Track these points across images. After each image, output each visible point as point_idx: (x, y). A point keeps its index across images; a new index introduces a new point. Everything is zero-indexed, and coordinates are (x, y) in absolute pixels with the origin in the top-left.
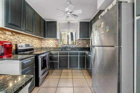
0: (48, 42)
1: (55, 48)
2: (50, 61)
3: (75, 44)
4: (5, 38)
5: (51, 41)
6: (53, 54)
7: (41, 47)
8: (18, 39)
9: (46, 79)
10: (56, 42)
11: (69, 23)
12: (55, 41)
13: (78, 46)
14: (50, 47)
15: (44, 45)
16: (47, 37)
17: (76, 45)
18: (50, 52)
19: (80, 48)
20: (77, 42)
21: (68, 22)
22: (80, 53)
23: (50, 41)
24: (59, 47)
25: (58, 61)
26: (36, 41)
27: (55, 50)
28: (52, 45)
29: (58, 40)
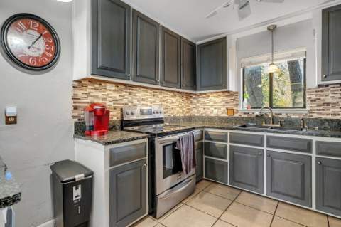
0: (205, 100)
1: (223, 118)
2: (204, 157)
3: (305, 107)
4: (105, 97)
5: (213, 99)
6: (212, 137)
7: (187, 115)
8: (130, 98)
9: (181, 204)
10: (229, 99)
11: (272, 29)
12: (226, 99)
13: (315, 116)
14: (212, 115)
15: (196, 110)
16: (201, 87)
17: (308, 108)
18: (207, 129)
19: (332, 121)
20: (313, 97)
21: (269, 29)
22: (318, 143)
23: (210, 98)
24: (236, 115)
25: (228, 161)
26: (173, 99)
27: (225, 125)
28: (215, 111)
29: (232, 95)
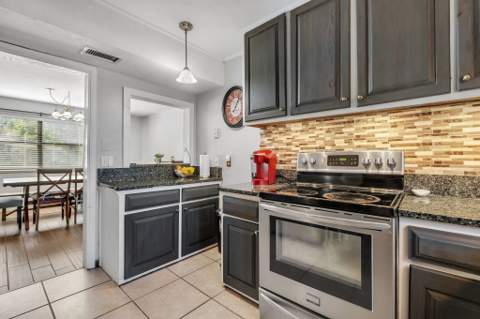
4: (290, 141)
